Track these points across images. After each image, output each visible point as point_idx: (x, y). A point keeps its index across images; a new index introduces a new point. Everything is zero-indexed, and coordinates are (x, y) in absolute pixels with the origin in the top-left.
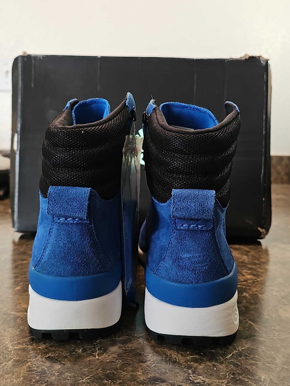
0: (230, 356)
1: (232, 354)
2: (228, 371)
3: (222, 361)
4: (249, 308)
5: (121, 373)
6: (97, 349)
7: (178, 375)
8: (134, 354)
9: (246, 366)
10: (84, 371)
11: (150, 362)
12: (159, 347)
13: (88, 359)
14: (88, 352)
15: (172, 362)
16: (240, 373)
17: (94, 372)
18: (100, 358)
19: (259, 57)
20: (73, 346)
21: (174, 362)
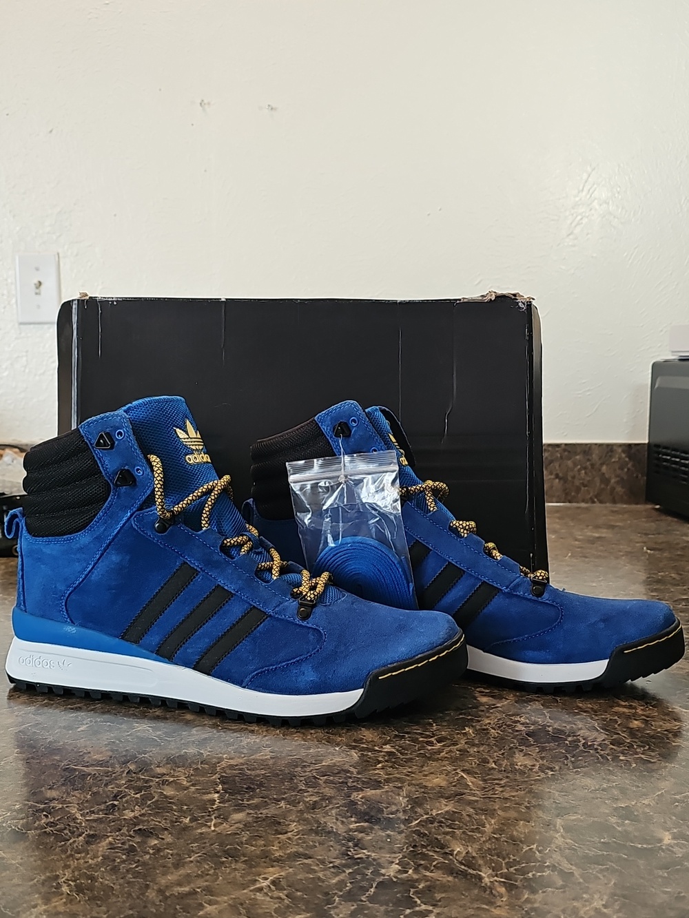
0: (415, 823)
2: (408, 842)
3: (402, 829)
4: (468, 752)
5: (247, 848)
6: (213, 817)
7: (331, 848)
8: (270, 823)
9: (437, 836)
10: (192, 846)
11: (292, 833)
12: (310, 813)
13: (199, 831)
14: (199, 822)
15: (325, 832)
16: (425, 844)
17: (207, 847)
18: (217, 829)
19: (515, 295)
20: (175, 813)
21: (329, 832)
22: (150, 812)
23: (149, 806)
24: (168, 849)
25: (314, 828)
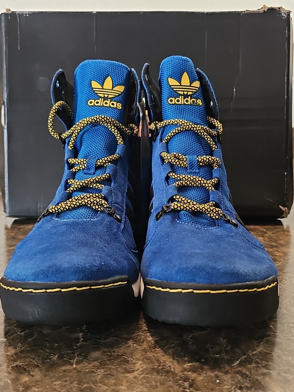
0: (237, 363)
1: (240, 360)
2: (234, 383)
3: (227, 369)
5: (100, 387)
6: (76, 355)
8: (120, 361)
9: (257, 377)
10: (55, 385)
11: (138, 372)
12: (152, 351)
13: (63, 368)
14: (65, 359)
15: (165, 371)
16: (249, 386)
17: (67, 385)
18: (78, 367)
19: (279, 8)
20: (48, 351)
21: (168, 372)
22: (28, 349)
23: (29, 343)
24: (34, 386)
25: (155, 367)
